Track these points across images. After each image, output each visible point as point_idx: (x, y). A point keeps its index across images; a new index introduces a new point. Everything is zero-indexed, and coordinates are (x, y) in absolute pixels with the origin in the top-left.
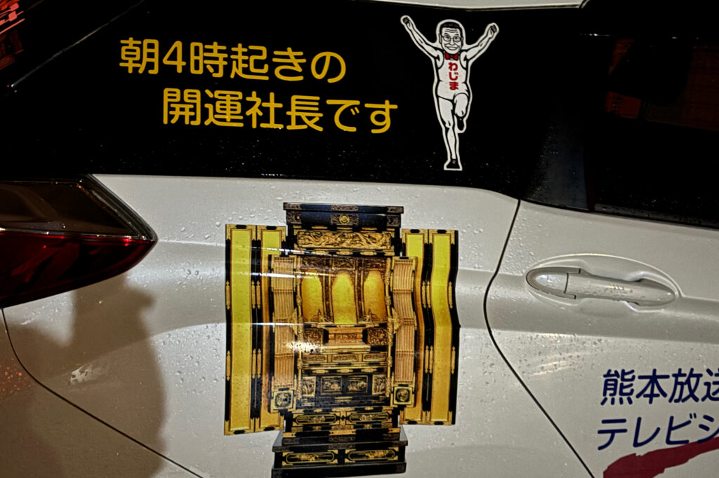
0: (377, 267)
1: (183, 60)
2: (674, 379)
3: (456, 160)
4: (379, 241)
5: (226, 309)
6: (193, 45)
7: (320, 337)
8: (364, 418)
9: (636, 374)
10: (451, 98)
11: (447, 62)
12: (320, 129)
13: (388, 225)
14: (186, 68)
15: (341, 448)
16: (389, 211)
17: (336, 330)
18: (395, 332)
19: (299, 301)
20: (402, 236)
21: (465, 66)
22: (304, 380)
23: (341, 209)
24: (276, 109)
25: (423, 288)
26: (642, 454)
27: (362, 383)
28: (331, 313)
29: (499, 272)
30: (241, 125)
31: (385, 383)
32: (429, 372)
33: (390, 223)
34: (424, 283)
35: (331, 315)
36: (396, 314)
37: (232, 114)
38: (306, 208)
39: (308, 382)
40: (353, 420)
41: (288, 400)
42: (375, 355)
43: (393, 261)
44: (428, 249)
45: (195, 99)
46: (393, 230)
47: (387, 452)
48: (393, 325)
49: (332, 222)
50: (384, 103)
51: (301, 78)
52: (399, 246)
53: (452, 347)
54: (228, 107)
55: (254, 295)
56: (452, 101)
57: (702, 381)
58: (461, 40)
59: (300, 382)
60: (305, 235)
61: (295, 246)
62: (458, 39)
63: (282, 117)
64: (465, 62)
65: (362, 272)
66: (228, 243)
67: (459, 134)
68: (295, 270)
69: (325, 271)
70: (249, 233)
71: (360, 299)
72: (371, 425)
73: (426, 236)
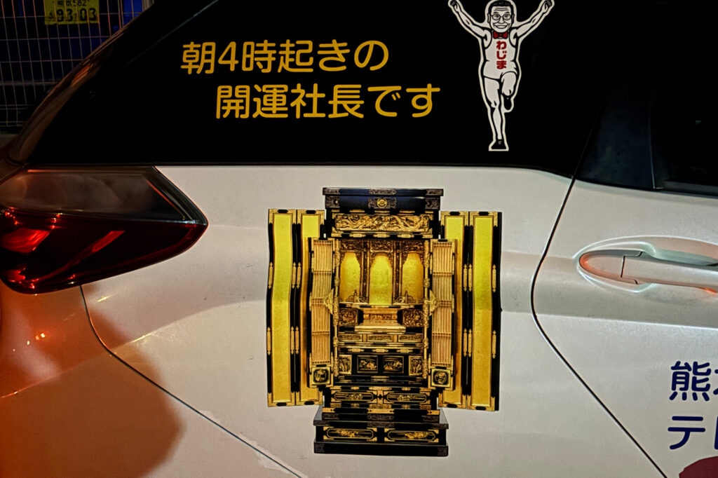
0: (415, 249)
1: (236, 59)
3: (503, 140)
4: (417, 223)
5: (268, 288)
6: (246, 44)
7: (354, 317)
8: (401, 398)
10: (498, 78)
11: (495, 41)
12: (361, 116)
13: (427, 207)
14: (238, 67)
15: (379, 427)
16: (428, 194)
17: (371, 311)
18: (431, 314)
19: (336, 282)
20: (441, 218)
21: (514, 44)
22: (341, 358)
23: (379, 193)
24: (318, 99)
25: (465, 270)
27: (398, 363)
28: (367, 294)
29: (548, 253)
30: (286, 116)
31: (421, 364)
32: (468, 355)
33: (429, 206)
34: (465, 266)
35: (367, 296)
36: (434, 297)
37: (277, 107)
38: (344, 192)
39: (345, 360)
40: (391, 399)
41: (326, 376)
42: (410, 336)
43: (431, 244)
44: (469, 232)
45: (245, 94)
46: (432, 212)
47: (427, 433)
48: (429, 307)
49: (369, 206)
50: (426, 87)
51: (344, 68)
52: (438, 229)
53: (492, 331)
54: (274, 100)
55: (294, 276)
56: (499, 80)
58: (512, 17)
59: (336, 360)
60: (343, 218)
61: (333, 229)
62: (509, 17)
63: (324, 106)
64: (515, 39)
65: (401, 254)
66: (271, 227)
67: (506, 114)
68: (334, 253)
69: (363, 253)
70: (289, 217)
71: (397, 281)
72: (409, 406)
73: (467, 218)
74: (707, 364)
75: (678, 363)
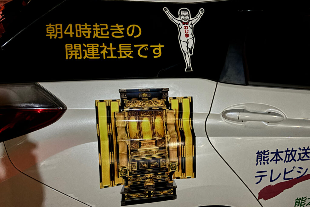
0: (160, 114)
1: (73, 32)
2: (285, 152)
3: (190, 67)
4: (160, 103)
5: (98, 136)
6: (77, 25)
7: (137, 145)
8: (158, 178)
9: (270, 152)
10: (186, 41)
11: (183, 26)
12: (132, 57)
13: (163, 96)
14: (74, 35)
15: (149, 191)
16: (163, 90)
17: (144, 142)
18: (168, 141)
19: (128, 130)
20: (169, 100)
21: (191, 27)
22: (132, 163)
23: (143, 91)
24: (113, 50)
26: (274, 185)
27: (156, 163)
28: (142, 134)
29: (211, 113)
30: (99, 58)
31: (166, 162)
32: (184, 157)
33: (164, 95)
34: (179, 120)
36: (169, 133)
37: (95, 54)
38: (128, 91)
39: (134, 164)
40: (153, 178)
41: (126, 172)
42: (161, 151)
43: (166, 111)
44: (180, 105)
45: (79, 48)
46: (165, 98)
47: (168, 191)
48: (168, 138)
49: (139, 96)
50: (158, 45)
51: (123, 36)
52: (168, 105)
53: (193, 145)
54: (93, 51)
55: (109, 129)
56: (187, 42)
57: (297, 153)
59: (130, 164)
60: (129, 102)
61: (125, 107)
62: (188, 16)
63: (116, 53)
64: (191, 25)
65: (153, 116)
66: (97, 108)
67: (190, 56)
68: (125, 118)
69: (138, 117)
70: (104, 103)
71: (153, 128)
72: (161, 180)
73: (179, 100)
74: (268, 151)
75: (259, 151)
